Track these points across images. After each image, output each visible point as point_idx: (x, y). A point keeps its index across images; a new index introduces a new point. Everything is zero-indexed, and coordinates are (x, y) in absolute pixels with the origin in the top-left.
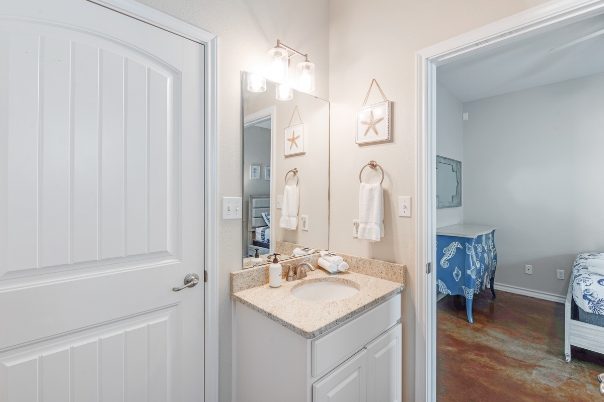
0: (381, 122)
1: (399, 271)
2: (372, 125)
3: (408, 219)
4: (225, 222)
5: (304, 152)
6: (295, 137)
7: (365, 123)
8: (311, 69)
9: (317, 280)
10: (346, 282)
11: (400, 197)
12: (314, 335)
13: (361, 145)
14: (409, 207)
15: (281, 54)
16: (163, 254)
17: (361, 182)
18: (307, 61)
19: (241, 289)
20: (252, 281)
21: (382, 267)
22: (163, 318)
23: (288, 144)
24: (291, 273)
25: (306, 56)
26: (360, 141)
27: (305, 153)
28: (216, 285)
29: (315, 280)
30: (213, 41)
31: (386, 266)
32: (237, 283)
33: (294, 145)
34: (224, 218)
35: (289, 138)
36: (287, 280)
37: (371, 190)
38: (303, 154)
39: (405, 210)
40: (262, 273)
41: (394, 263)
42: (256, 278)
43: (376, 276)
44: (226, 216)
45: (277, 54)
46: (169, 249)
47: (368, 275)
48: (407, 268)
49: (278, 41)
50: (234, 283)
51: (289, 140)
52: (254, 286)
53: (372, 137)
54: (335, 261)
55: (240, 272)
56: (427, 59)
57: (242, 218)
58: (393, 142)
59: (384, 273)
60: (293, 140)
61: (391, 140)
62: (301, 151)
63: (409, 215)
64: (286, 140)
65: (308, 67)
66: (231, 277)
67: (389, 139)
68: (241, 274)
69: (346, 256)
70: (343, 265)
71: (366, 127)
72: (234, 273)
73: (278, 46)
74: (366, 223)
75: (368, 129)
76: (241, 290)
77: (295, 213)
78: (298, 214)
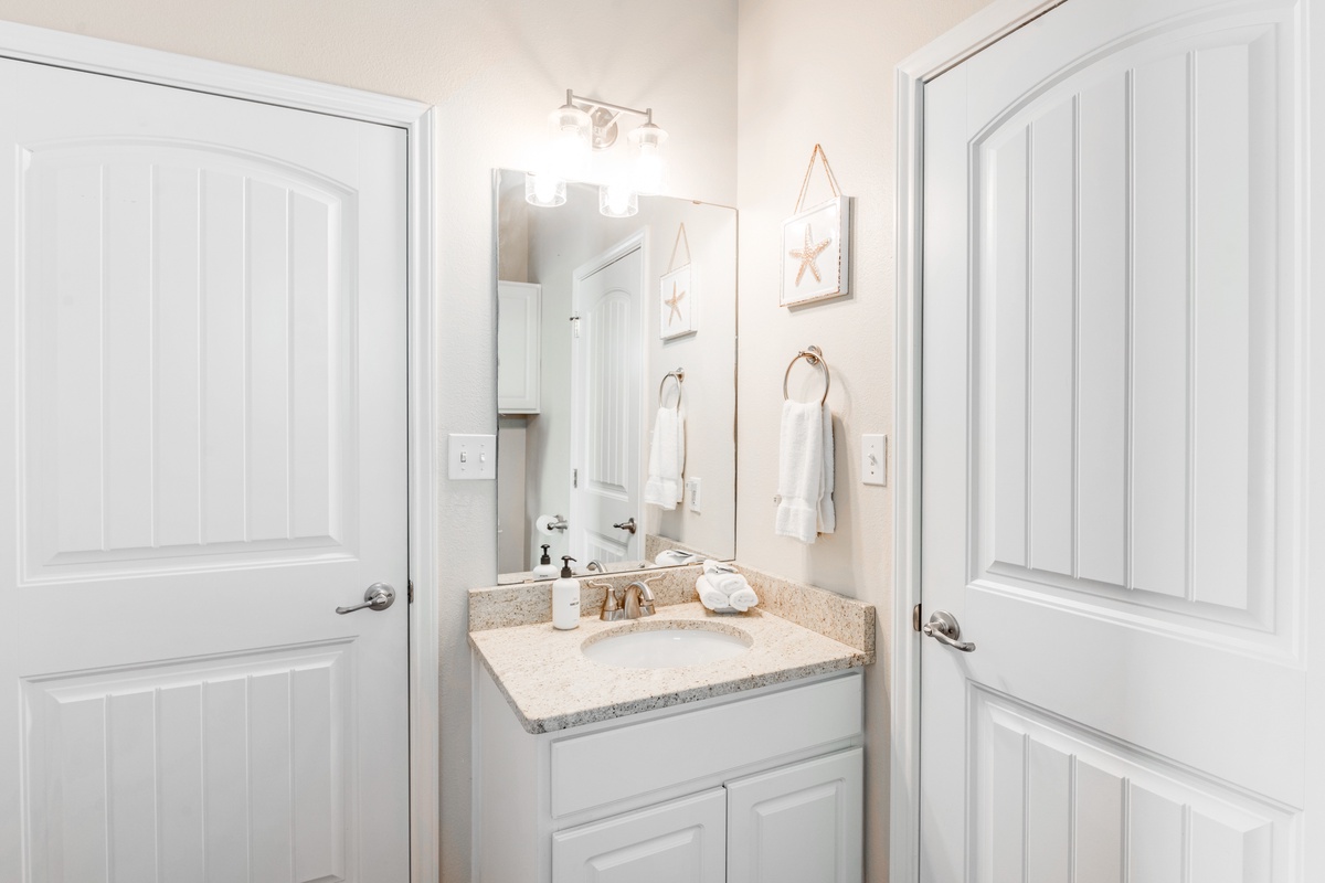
0: (827, 249)
1: (856, 620)
2: (809, 257)
3: (880, 489)
4: (453, 486)
5: (693, 329)
6: (677, 295)
7: (795, 255)
8: (659, 141)
9: (675, 626)
10: (737, 634)
11: (864, 435)
12: (541, 726)
13: (795, 308)
14: (880, 459)
15: (573, 121)
16: (322, 542)
17: (786, 397)
18: (650, 124)
19: (489, 625)
20: (516, 611)
21: (825, 607)
22: (325, 662)
23: (665, 310)
24: (612, 603)
25: (648, 113)
26: (787, 300)
27: (696, 332)
28: (432, 612)
29: (668, 624)
30: (423, 119)
31: (831, 604)
32: (481, 612)
33: (675, 313)
34: (453, 476)
35: (667, 299)
36: (602, 618)
37: (801, 417)
38: (691, 334)
39: (873, 468)
40: (542, 597)
41: (853, 598)
42: (525, 607)
43: (814, 629)
44: (456, 473)
45: (564, 121)
46: (333, 532)
47: (799, 623)
48: (878, 612)
49: (569, 92)
50: (472, 612)
51: (667, 302)
52: (522, 623)
53: (812, 290)
54: (723, 584)
55: (487, 590)
56: (920, 79)
57: (494, 477)
58: (852, 298)
59: (829, 621)
60: (673, 303)
61: (848, 294)
62: (685, 329)
63: (881, 482)
64: (662, 303)
65: (652, 139)
66: (469, 599)
67: (844, 291)
68: (489, 594)
69: (761, 575)
70: (744, 595)
71: (798, 263)
72: (471, 591)
73: (569, 104)
74: (791, 498)
75: (801, 270)
76: (489, 628)
77: (675, 470)
78: (683, 475)
